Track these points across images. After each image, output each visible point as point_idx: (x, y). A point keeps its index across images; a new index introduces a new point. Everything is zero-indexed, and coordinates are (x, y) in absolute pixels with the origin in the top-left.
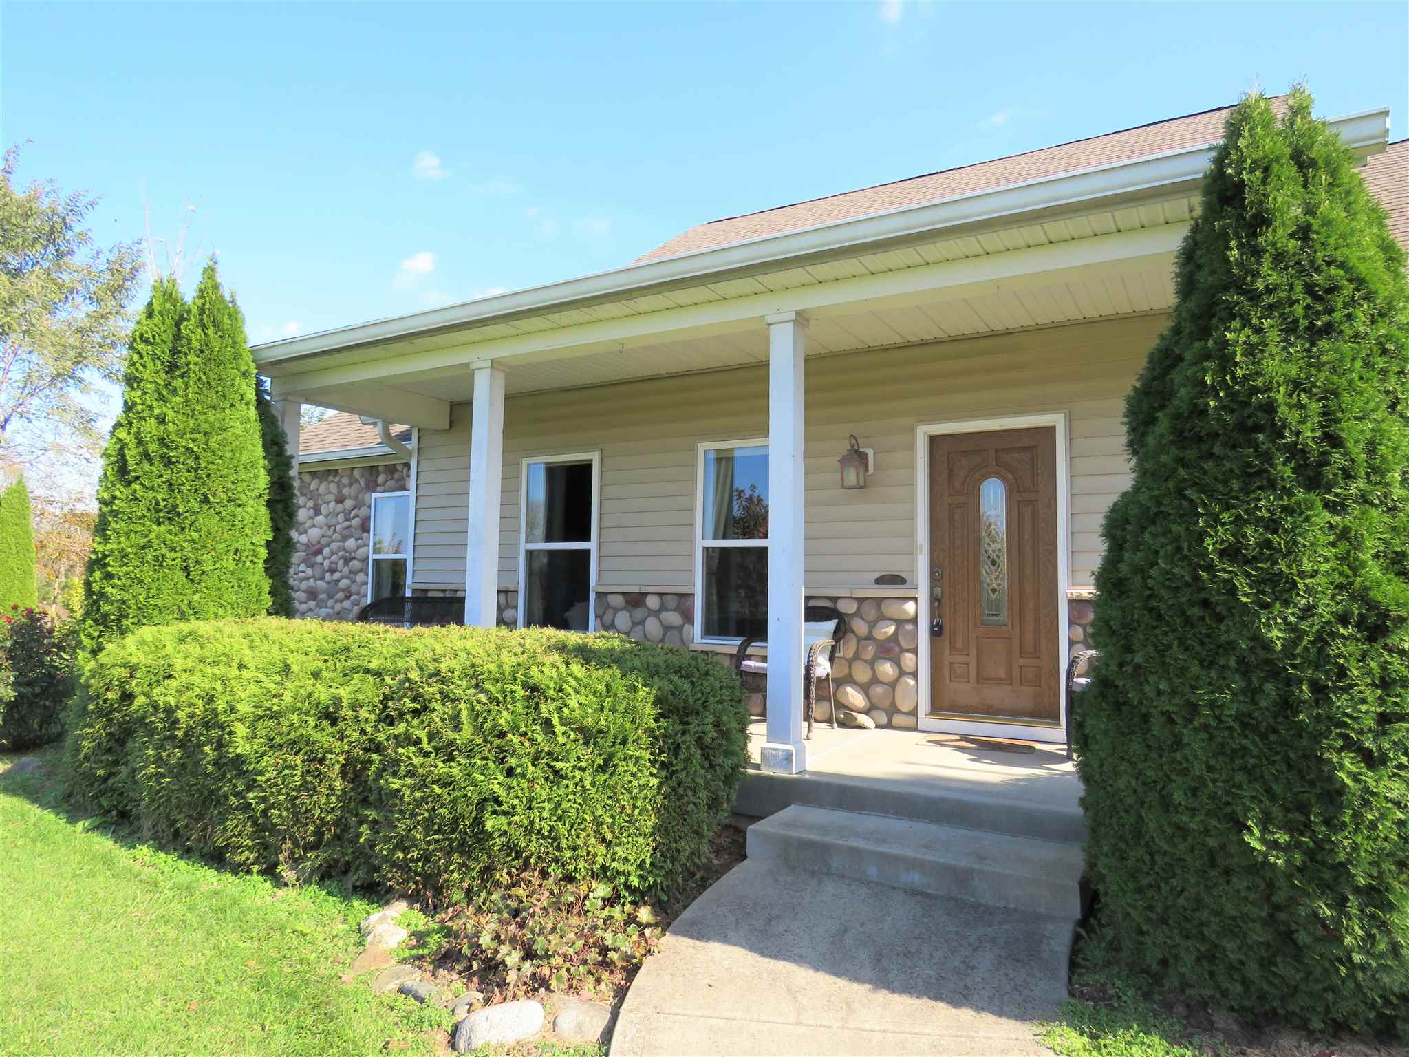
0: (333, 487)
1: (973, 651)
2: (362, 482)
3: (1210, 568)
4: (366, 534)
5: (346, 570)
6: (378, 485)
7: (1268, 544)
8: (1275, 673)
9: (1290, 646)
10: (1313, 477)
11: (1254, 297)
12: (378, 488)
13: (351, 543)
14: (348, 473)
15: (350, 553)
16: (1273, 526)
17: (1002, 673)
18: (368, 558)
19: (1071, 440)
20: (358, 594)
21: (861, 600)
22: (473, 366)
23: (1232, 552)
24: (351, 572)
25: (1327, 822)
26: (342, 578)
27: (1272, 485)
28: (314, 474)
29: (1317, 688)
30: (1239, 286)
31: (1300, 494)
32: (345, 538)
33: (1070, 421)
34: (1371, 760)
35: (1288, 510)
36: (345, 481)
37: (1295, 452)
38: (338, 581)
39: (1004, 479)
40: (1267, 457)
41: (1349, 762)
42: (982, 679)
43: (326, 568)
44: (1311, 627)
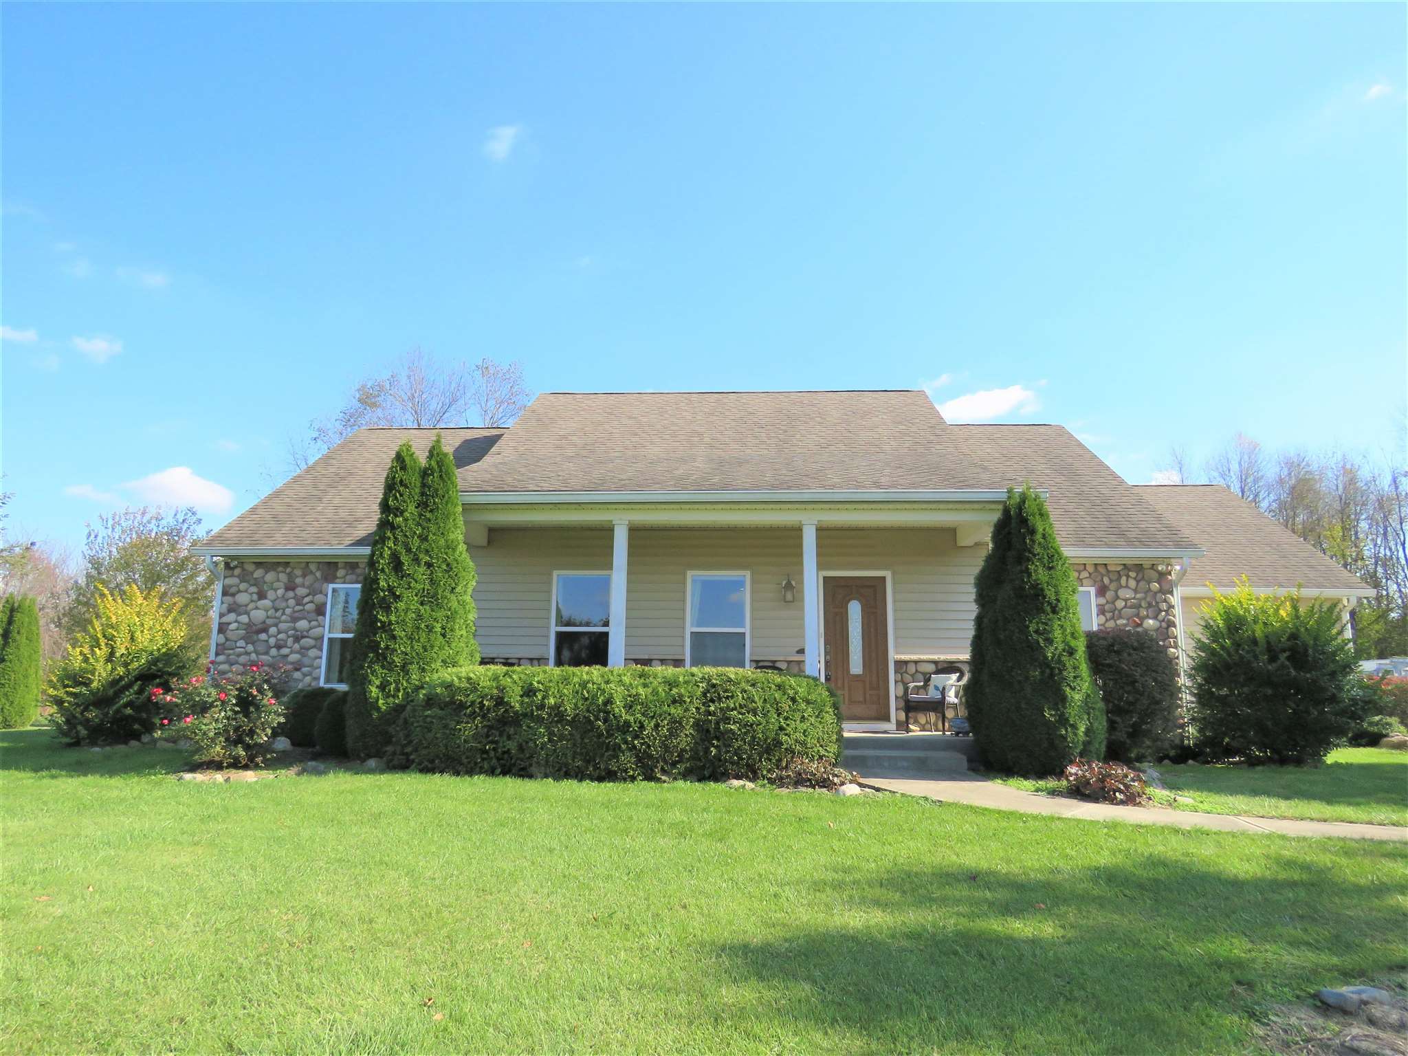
0: (283, 577)
1: (846, 689)
2: (318, 574)
3: (1031, 636)
4: (320, 618)
5: (297, 646)
6: (337, 578)
7: (1045, 629)
8: (1048, 666)
9: (1052, 658)
10: (1054, 611)
11: (1035, 555)
12: (338, 580)
13: (302, 624)
14: (303, 565)
15: (302, 632)
16: (1046, 624)
17: (861, 699)
18: (322, 638)
19: (894, 584)
20: (311, 666)
21: (789, 662)
22: (614, 523)
23: (1037, 632)
24: (302, 648)
25: (1063, 707)
26: (292, 652)
27: (1044, 612)
28: (258, 565)
29: (1059, 669)
30: (1030, 552)
31: (1051, 615)
32: (294, 620)
33: (894, 574)
34: (1073, 689)
35: (1049, 620)
36: (298, 572)
37: (1049, 603)
38: (287, 656)
39: (860, 601)
40: (1043, 604)
41: (1068, 689)
42: (851, 702)
43: (273, 645)
44: (1057, 652)
